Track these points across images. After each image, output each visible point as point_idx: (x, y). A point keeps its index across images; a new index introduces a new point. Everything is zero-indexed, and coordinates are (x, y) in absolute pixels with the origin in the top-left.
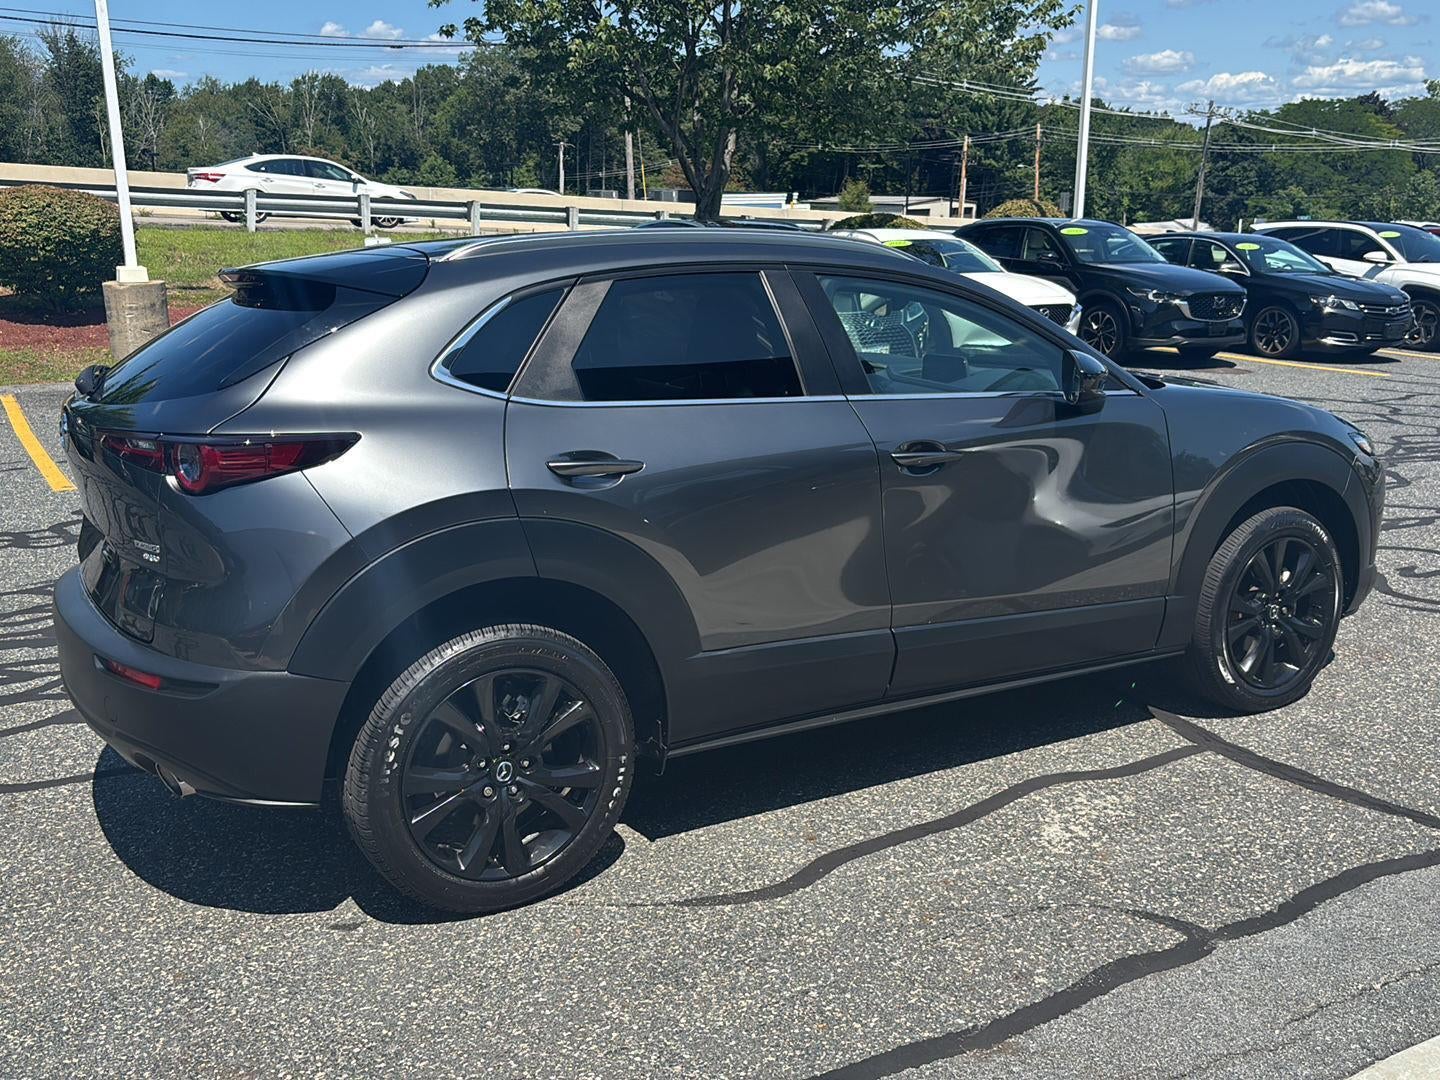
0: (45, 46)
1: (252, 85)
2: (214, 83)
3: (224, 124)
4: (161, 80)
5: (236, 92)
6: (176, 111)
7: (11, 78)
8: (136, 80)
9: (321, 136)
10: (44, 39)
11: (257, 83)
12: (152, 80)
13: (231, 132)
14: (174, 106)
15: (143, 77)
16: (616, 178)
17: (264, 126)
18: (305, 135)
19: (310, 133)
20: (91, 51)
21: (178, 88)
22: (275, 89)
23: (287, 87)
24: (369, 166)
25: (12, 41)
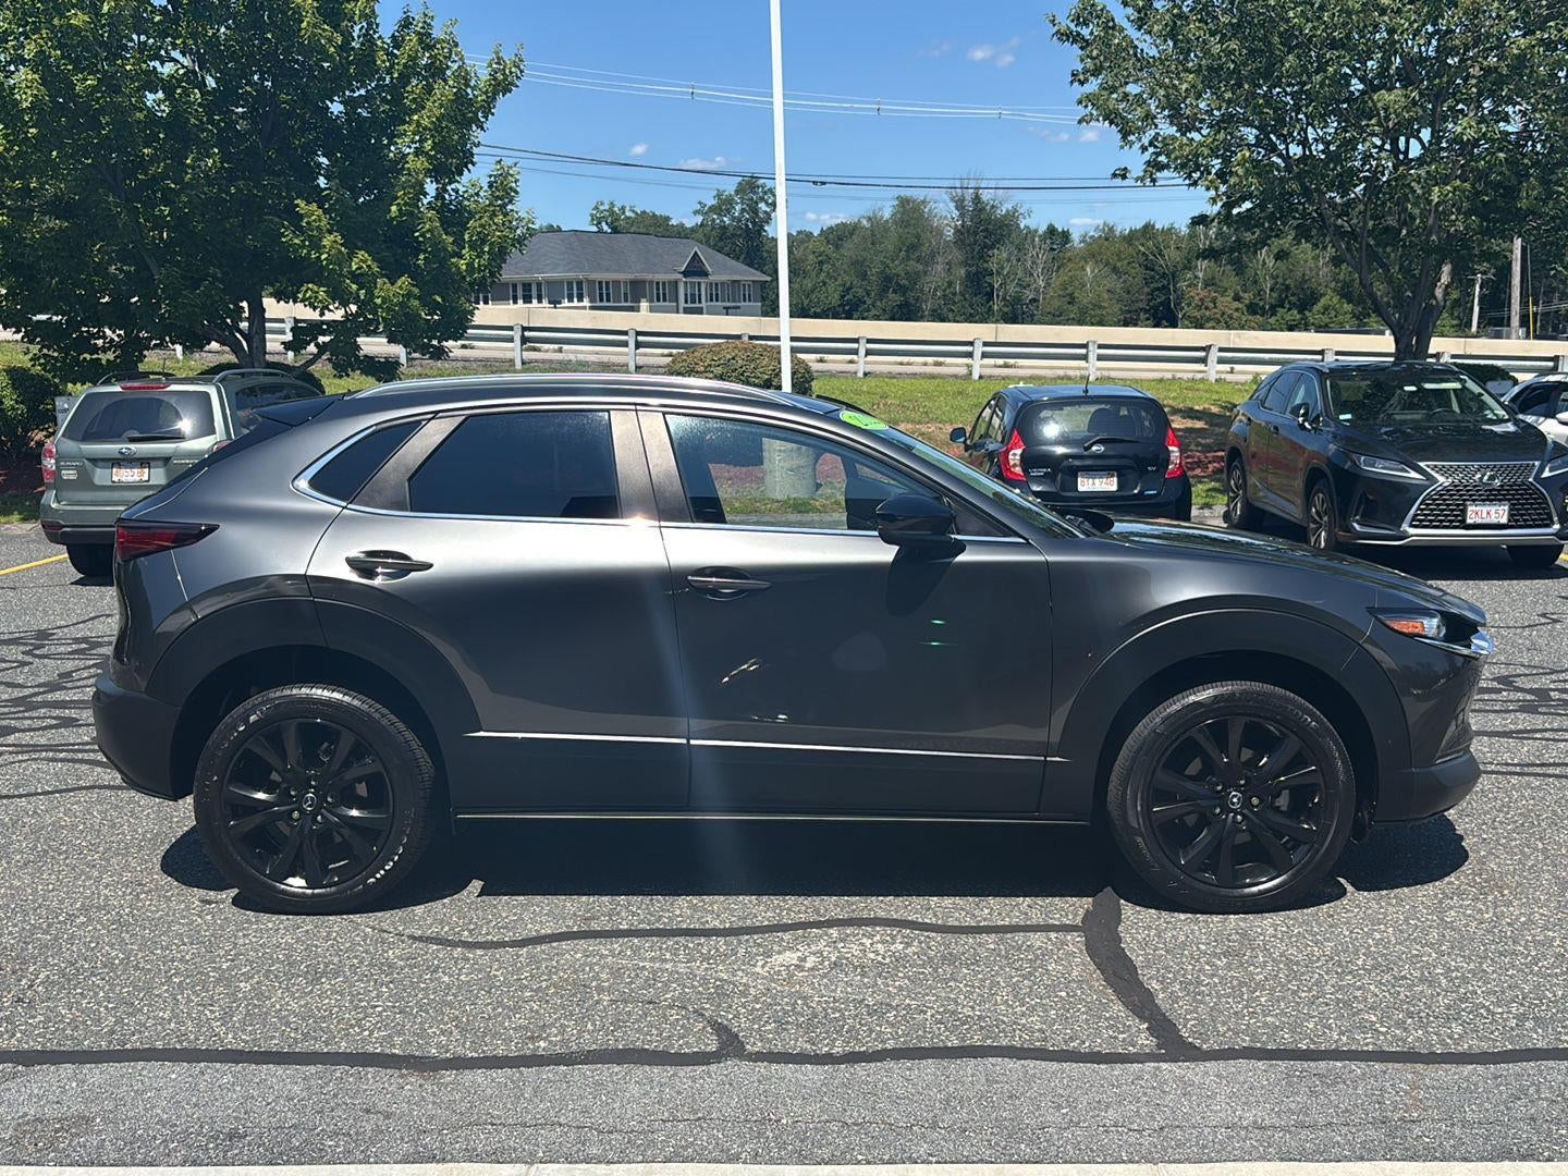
0: (952, 205)
1: (1148, 227)
2: (1111, 229)
3: (1115, 270)
4: (1060, 230)
5: (1131, 238)
6: (1070, 260)
7: (918, 237)
8: (1036, 231)
9: (1213, 278)
10: (952, 199)
11: (1153, 226)
12: (1051, 230)
13: (1120, 277)
14: (1068, 254)
15: (1043, 229)
16: (1556, 312)
17: (1153, 270)
18: (1196, 277)
19: (1201, 275)
20: (993, 207)
21: (1075, 236)
22: (1169, 231)
23: (1184, 229)
24: (1263, 308)
25: (923, 202)
